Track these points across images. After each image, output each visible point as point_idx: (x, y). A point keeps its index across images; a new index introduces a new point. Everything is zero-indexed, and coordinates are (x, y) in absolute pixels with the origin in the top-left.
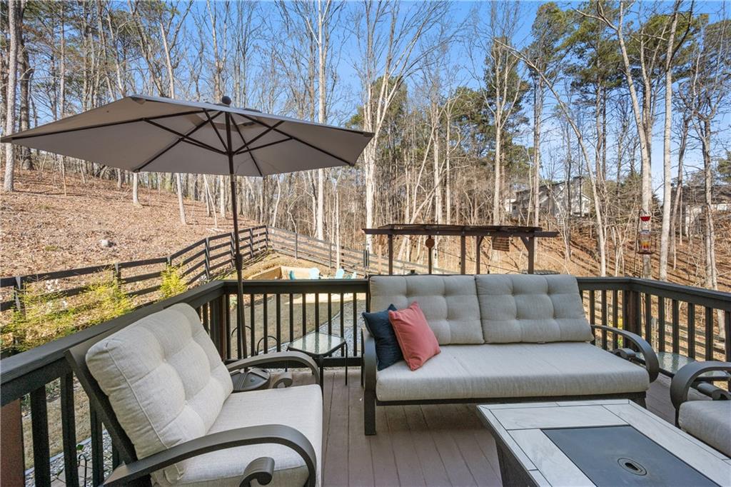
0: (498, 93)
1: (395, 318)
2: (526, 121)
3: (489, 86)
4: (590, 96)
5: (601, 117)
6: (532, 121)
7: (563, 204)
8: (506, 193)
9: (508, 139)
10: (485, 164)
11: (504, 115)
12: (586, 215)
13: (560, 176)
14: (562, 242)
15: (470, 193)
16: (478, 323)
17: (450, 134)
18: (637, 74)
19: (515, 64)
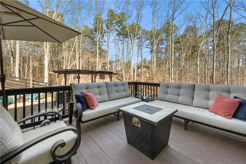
0: (98, 31)
1: (86, 95)
2: (105, 42)
3: (95, 28)
4: (121, 39)
5: (123, 45)
6: (107, 42)
7: (115, 67)
8: (100, 63)
9: (100, 46)
10: (93, 53)
11: (99, 38)
12: (120, 71)
13: (114, 59)
14: (114, 78)
15: (89, 62)
16: (107, 95)
17: (82, 40)
18: (130, 36)
19: (103, 24)
